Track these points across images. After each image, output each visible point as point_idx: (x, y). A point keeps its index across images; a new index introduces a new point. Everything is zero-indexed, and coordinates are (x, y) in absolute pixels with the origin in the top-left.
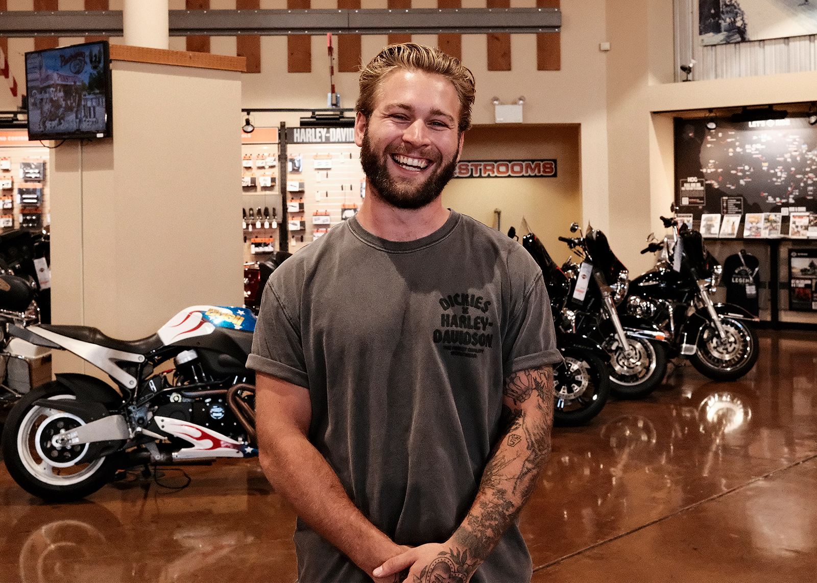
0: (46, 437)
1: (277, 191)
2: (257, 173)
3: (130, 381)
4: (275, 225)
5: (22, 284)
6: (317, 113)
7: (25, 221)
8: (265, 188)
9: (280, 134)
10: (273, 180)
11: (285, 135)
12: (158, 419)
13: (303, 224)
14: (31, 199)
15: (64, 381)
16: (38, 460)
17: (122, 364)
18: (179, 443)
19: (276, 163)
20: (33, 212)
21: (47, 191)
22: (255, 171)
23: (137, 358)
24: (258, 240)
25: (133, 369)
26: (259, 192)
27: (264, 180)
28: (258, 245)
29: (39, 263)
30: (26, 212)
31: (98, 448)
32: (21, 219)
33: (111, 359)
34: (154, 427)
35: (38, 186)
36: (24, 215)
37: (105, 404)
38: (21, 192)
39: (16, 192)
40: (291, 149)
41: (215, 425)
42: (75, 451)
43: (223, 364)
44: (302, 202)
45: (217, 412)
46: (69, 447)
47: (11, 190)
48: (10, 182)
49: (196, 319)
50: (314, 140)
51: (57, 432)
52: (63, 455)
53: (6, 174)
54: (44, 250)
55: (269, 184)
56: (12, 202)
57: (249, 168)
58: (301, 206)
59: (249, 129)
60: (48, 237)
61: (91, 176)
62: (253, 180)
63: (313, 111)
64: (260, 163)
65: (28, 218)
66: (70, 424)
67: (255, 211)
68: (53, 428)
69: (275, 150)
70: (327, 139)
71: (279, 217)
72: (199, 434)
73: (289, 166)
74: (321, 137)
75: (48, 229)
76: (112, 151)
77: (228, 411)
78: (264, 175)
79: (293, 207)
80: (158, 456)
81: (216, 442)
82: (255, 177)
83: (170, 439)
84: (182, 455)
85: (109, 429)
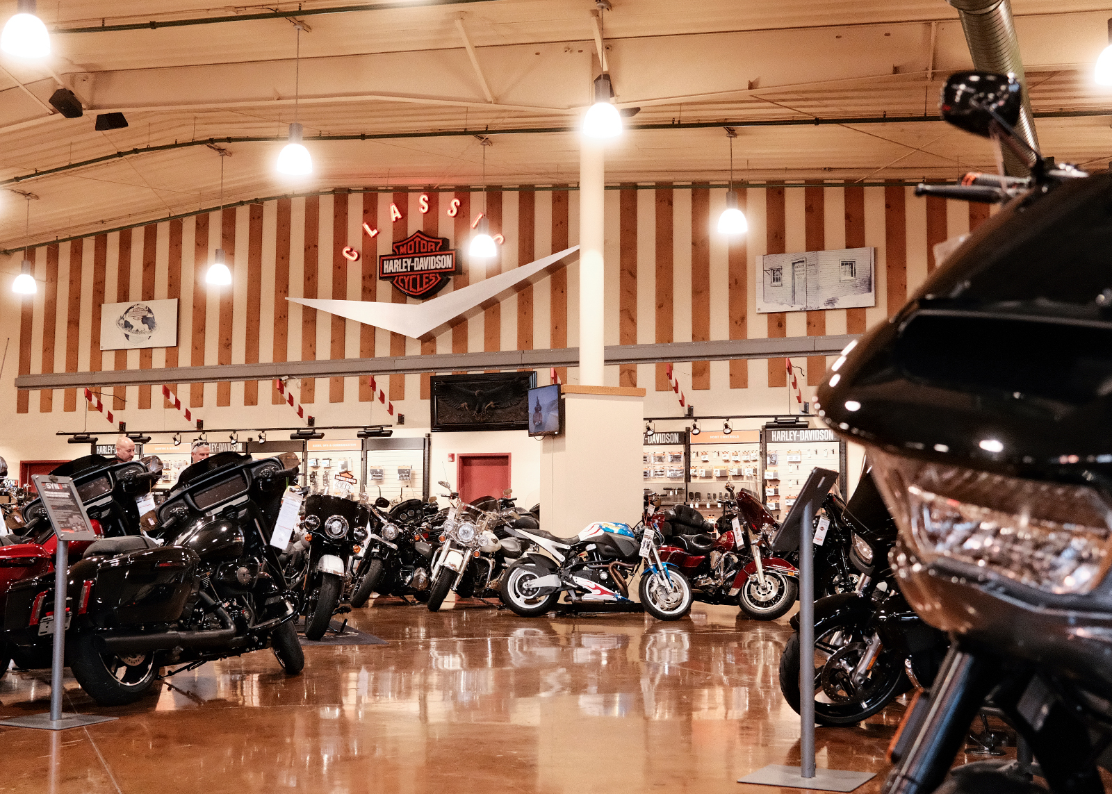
0: (520, 584)
1: (758, 480)
2: (743, 466)
3: (562, 558)
5: (535, 522)
6: (778, 418)
8: (749, 477)
9: (760, 435)
10: (755, 471)
11: (765, 436)
12: (574, 578)
13: (777, 505)
15: (532, 557)
16: (517, 596)
17: (558, 549)
18: (586, 591)
19: (758, 457)
22: (742, 463)
23: (567, 547)
25: (565, 553)
26: (744, 480)
27: (747, 471)
31: (546, 590)
33: (553, 546)
34: (571, 581)
37: (550, 569)
40: (770, 447)
41: (602, 582)
42: (533, 591)
43: (607, 550)
44: (777, 487)
45: (604, 576)
46: (531, 589)
49: (597, 527)
50: (787, 440)
51: (526, 581)
52: (528, 592)
55: (752, 474)
57: (737, 461)
58: (776, 491)
59: (728, 431)
61: (556, 455)
62: (740, 471)
63: (776, 417)
64: (746, 458)
66: (532, 577)
68: (524, 578)
69: (757, 447)
70: (798, 438)
72: (594, 587)
73: (769, 460)
74: (792, 437)
76: (565, 442)
77: (609, 575)
78: (748, 467)
79: (770, 491)
80: (574, 597)
81: (603, 592)
82: (742, 468)
83: (580, 588)
84: (586, 597)
85: (551, 581)
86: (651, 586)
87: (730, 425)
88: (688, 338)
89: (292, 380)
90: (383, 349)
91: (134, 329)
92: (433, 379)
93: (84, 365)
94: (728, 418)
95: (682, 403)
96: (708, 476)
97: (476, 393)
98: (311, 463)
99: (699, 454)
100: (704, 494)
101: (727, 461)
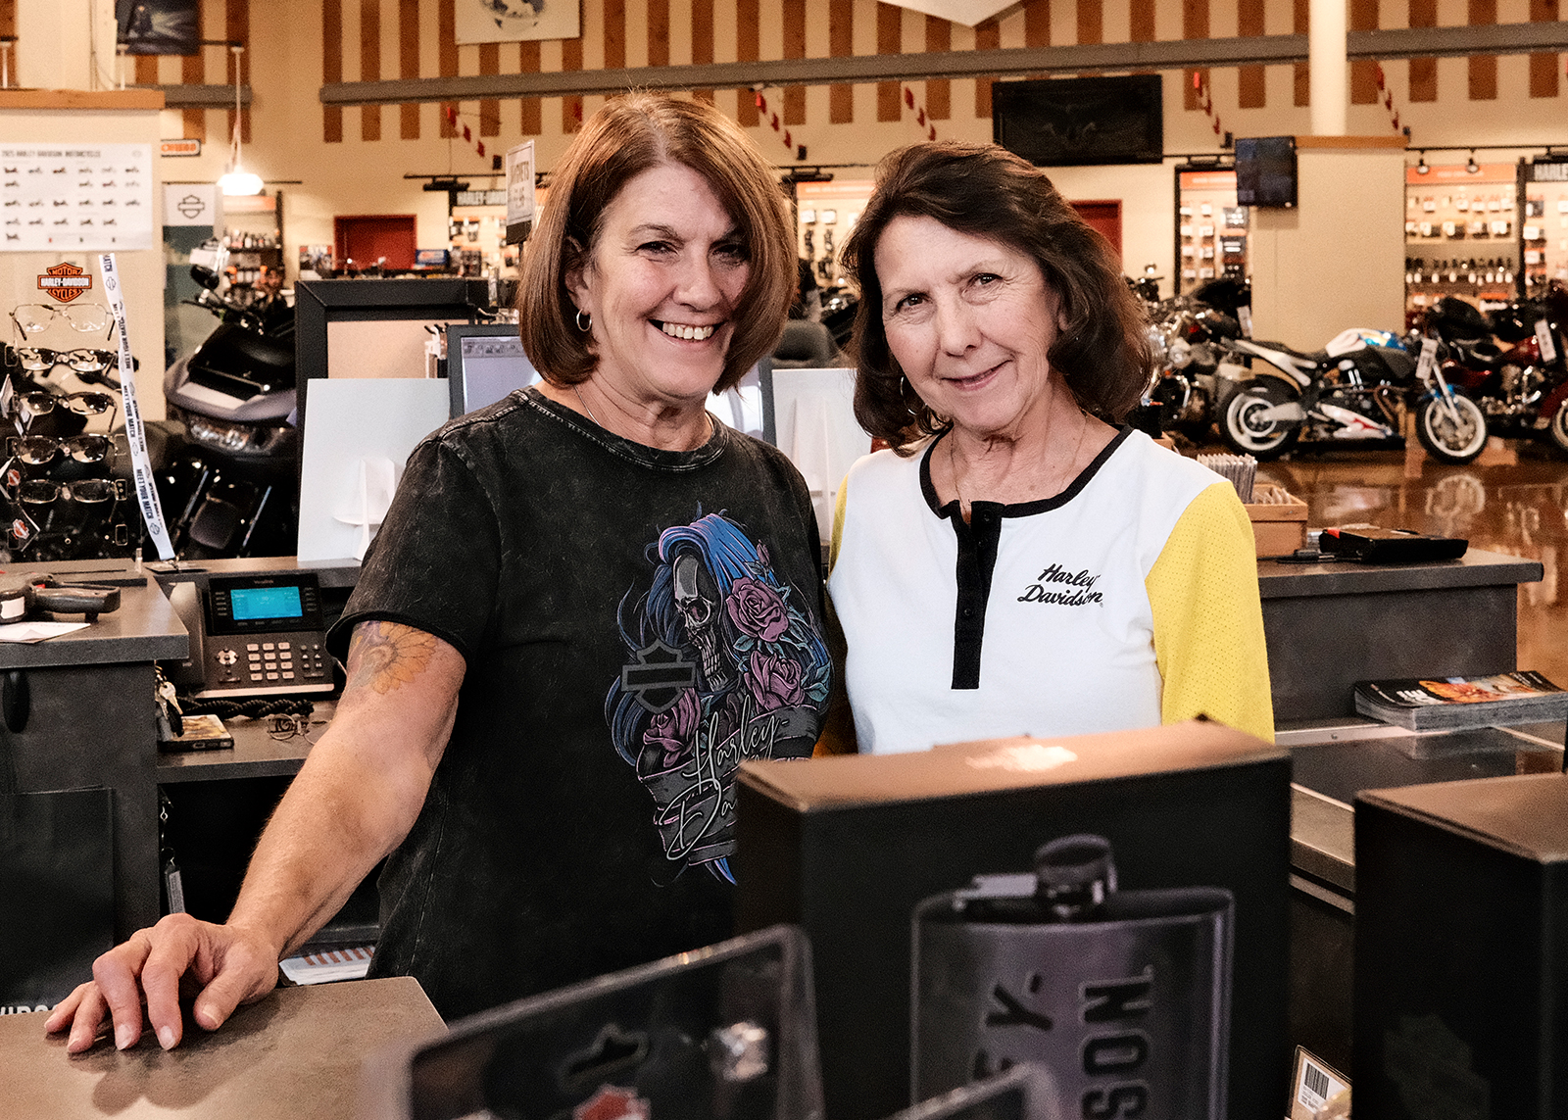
0: (1247, 417)
1: (1513, 239)
2: (1489, 218)
3: (1305, 380)
4: (1509, 278)
6: (1553, 149)
7: (1228, 271)
8: (1499, 235)
9: (1518, 172)
10: (1509, 225)
11: (1525, 173)
12: (1324, 407)
14: (1233, 247)
15: (1260, 379)
16: (1241, 432)
17: (1299, 368)
18: (1341, 425)
19: (1514, 206)
20: (1235, 261)
21: (1250, 238)
22: (1487, 215)
23: (1311, 365)
24: (1489, 296)
25: (1308, 373)
26: (1492, 240)
27: (1498, 226)
28: (1488, 301)
29: (1242, 311)
30: (1229, 261)
31: (1282, 425)
32: (1222, 269)
33: (1292, 364)
34: (1320, 412)
35: (1241, 232)
36: (1226, 265)
37: (1287, 395)
38: (1223, 239)
39: (1217, 239)
40: (1532, 190)
41: (1364, 413)
42: (1267, 425)
43: (1371, 369)
44: (1543, 252)
45: (1366, 404)
46: (1262, 423)
47: (1211, 238)
48: (1211, 228)
49: (1353, 338)
50: (1559, 178)
51: (1254, 411)
52: (1258, 427)
53: (1207, 219)
54: (1246, 299)
55: (1504, 231)
56: (1214, 251)
57: (1480, 212)
58: (1542, 256)
59: (1472, 167)
60: (1249, 286)
61: (1282, 233)
62: (1485, 226)
63: (1551, 147)
64: (1494, 206)
65: (1230, 268)
66: (1263, 407)
67: (1486, 262)
68: (1253, 408)
69: (1511, 190)
71: (1516, 271)
72: (1352, 419)
73: (1529, 209)
75: (1250, 277)
76: (1297, 215)
77: (1374, 404)
78: (1499, 219)
79: (1532, 257)
80: (1323, 434)
81: (1366, 426)
82: (1487, 222)
83: (1332, 421)
84: (1340, 434)
85: (1290, 411)
86: (1433, 416)
87: (1476, 160)
88: (1403, 23)
89: (768, 89)
90: (913, 42)
91: (509, 11)
92: (997, 87)
93: (430, 66)
94: (1473, 149)
95: (1395, 124)
96: (1436, 233)
97: (1069, 108)
98: (804, 217)
99: (1421, 200)
100: (1429, 262)
101: (1464, 211)
